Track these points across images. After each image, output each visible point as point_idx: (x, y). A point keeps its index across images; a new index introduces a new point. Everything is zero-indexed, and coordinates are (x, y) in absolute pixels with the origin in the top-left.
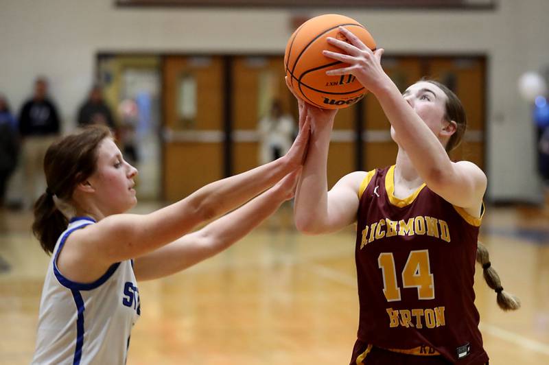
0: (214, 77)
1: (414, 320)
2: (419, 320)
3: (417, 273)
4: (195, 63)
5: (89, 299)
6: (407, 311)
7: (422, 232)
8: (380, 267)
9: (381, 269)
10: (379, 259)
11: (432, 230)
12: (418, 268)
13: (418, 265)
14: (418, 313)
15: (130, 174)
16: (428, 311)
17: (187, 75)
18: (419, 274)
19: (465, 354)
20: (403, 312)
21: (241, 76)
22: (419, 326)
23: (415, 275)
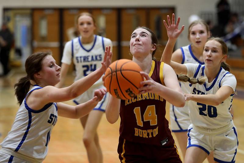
0: (55, 18)
1: (148, 135)
3: (150, 115)
4: (47, 12)
5: (34, 116)
6: (145, 131)
7: (153, 98)
11: (157, 97)
12: (150, 113)
13: (151, 111)
14: (150, 131)
15: (57, 69)
17: (43, 17)
18: (151, 115)
19: (166, 143)
20: (144, 131)
21: (67, 18)
22: (150, 136)
23: (149, 116)
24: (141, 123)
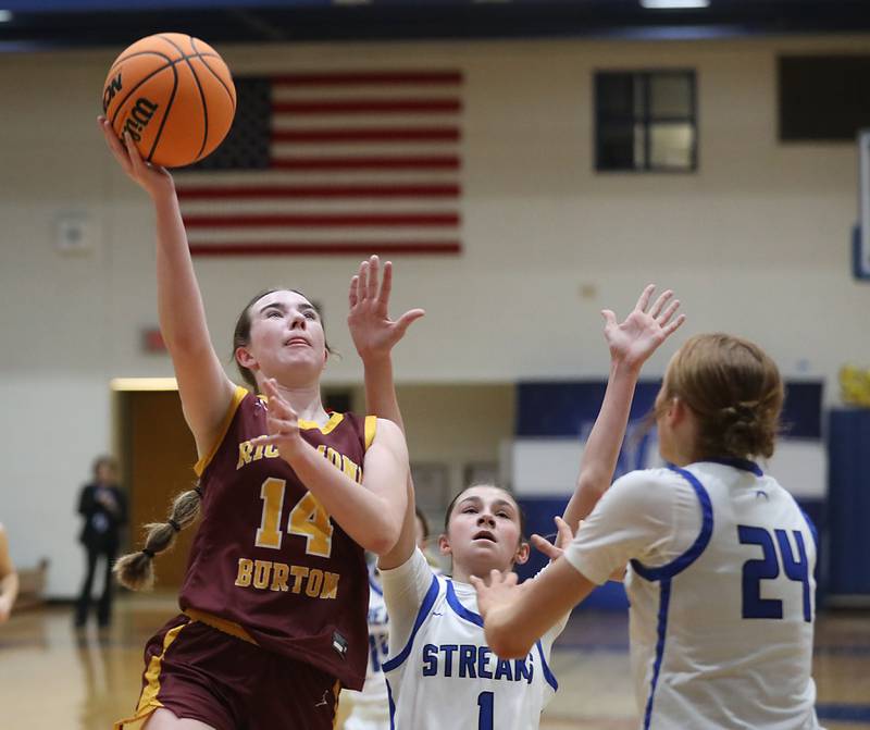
1: (291, 580)
2: (298, 581)
3: (312, 518)
8: (262, 497)
9: (263, 500)
10: (263, 486)
16: (315, 572)
20: (278, 566)
24: (278, 536)
